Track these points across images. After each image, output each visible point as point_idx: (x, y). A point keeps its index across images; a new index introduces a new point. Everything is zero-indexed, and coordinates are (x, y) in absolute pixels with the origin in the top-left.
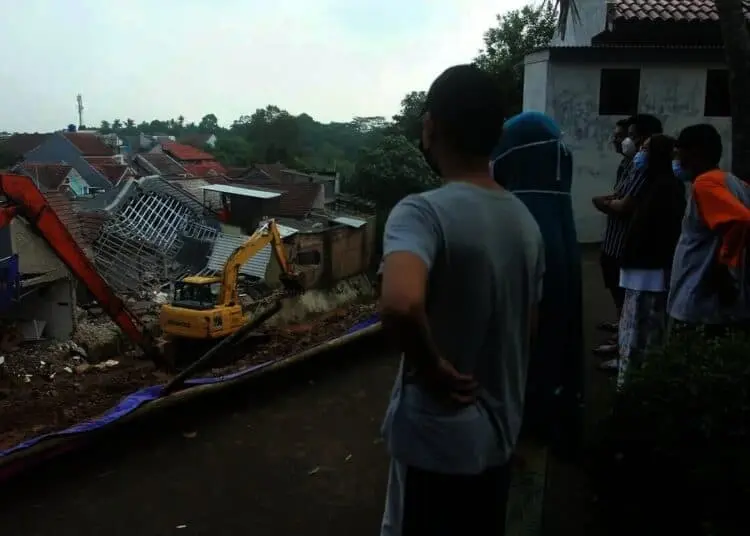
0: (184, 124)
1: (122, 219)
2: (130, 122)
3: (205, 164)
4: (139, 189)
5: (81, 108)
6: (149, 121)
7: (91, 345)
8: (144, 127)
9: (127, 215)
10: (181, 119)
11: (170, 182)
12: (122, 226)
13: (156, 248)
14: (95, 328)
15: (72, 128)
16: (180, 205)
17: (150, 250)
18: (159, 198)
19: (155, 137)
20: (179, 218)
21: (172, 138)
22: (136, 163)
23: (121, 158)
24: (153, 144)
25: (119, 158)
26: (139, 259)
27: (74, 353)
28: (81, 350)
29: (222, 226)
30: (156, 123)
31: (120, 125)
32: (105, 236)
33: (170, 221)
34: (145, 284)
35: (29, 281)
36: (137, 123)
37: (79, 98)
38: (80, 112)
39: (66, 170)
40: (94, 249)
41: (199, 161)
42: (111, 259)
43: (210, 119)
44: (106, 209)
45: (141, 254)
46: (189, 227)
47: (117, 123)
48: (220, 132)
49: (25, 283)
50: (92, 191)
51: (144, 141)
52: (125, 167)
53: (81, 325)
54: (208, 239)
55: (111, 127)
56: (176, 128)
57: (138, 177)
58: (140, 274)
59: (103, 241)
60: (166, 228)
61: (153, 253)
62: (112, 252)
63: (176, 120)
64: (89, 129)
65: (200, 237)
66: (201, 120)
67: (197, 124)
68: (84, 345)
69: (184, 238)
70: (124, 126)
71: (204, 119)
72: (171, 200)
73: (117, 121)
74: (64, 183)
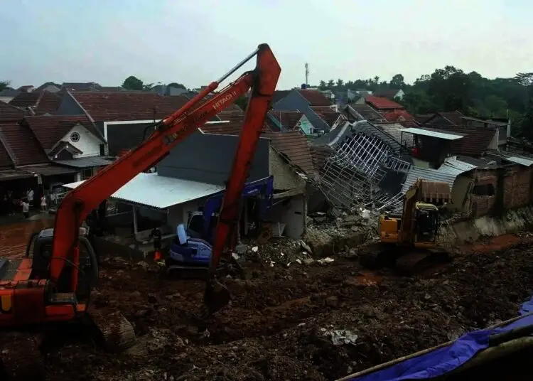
0: (379, 82)
1: (341, 152)
2: (340, 82)
3: (396, 112)
4: (353, 131)
5: (307, 72)
6: (354, 81)
7: (316, 245)
8: (350, 85)
9: (344, 149)
10: (377, 78)
11: (375, 125)
12: (340, 157)
13: (365, 175)
14: (318, 232)
15: (304, 86)
16: (382, 143)
17: (360, 177)
18: (367, 138)
19: (358, 92)
20: (381, 153)
21: (370, 93)
22: (347, 111)
23: (336, 108)
24: (358, 97)
25: (335, 108)
26: (352, 184)
27: (303, 249)
28: (308, 248)
29: (415, 161)
30: (359, 82)
31: (333, 84)
32: (329, 164)
33: (374, 156)
34: (355, 202)
35: (278, 194)
36: (345, 82)
37: (306, 66)
38: (306, 75)
39: (300, 116)
40: (320, 174)
41: (392, 110)
42: (332, 181)
43: (398, 78)
44: (330, 145)
45: (354, 179)
46: (388, 160)
47: (331, 83)
48: (405, 87)
49: (276, 196)
50: (315, 131)
51: (350, 95)
52: (339, 114)
53: (309, 230)
54: (403, 170)
55: (326, 85)
56: (372, 85)
57: (352, 122)
58: (352, 195)
59: (327, 168)
60: (371, 161)
61: (362, 179)
62: (334, 177)
63: (373, 80)
64: (312, 87)
65: (396, 168)
66: (392, 79)
67: (388, 82)
68: (309, 244)
69: (385, 169)
70: (336, 85)
71: (394, 78)
72: (376, 139)
73: (331, 81)
74: (297, 125)
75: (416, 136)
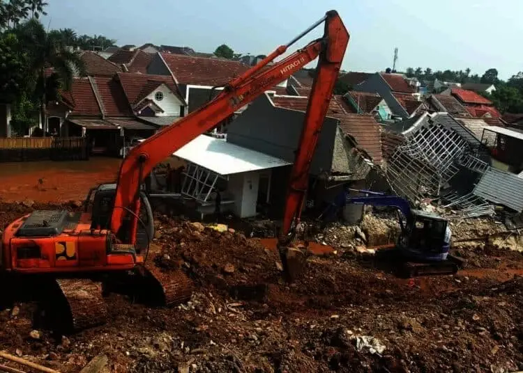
0: (470, 75)
1: (413, 142)
2: (429, 70)
3: (483, 108)
4: (430, 121)
5: (396, 58)
6: (443, 71)
7: (371, 233)
8: (439, 76)
9: (417, 140)
10: (468, 71)
11: (456, 119)
12: (411, 148)
13: (436, 170)
14: (377, 220)
15: (388, 70)
16: (461, 138)
17: (430, 171)
18: (444, 131)
19: (445, 83)
20: (457, 149)
21: (459, 85)
22: (429, 101)
23: (418, 95)
24: (444, 88)
25: (417, 96)
26: (420, 176)
27: (357, 235)
28: (363, 235)
29: (494, 162)
30: (448, 72)
31: (421, 72)
32: (398, 153)
33: (449, 151)
34: (420, 196)
35: (339, 177)
36: (434, 71)
37: (396, 51)
38: (395, 60)
39: (379, 100)
40: (388, 162)
41: (479, 105)
42: (399, 171)
43: (492, 73)
44: (403, 133)
45: (423, 172)
46: (464, 157)
47: (419, 70)
48: (498, 83)
49: (337, 178)
50: (393, 118)
51: (437, 84)
52: (419, 103)
53: (367, 216)
54: (478, 170)
55: (414, 73)
56: (463, 78)
57: (431, 113)
58: (418, 187)
59: (396, 156)
60: (445, 155)
61: (432, 173)
62: (401, 167)
63: (464, 71)
64: (399, 73)
65: (472, 167)
66: (484, 73)
67: (480, 76)
68: (365, 231)
69: (458, 166)
70: (424, 73)
71: (487, 72)
72: (454, 133)
73: (419, 69)
74: (375, 109)
75: (499, 136)
